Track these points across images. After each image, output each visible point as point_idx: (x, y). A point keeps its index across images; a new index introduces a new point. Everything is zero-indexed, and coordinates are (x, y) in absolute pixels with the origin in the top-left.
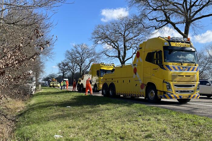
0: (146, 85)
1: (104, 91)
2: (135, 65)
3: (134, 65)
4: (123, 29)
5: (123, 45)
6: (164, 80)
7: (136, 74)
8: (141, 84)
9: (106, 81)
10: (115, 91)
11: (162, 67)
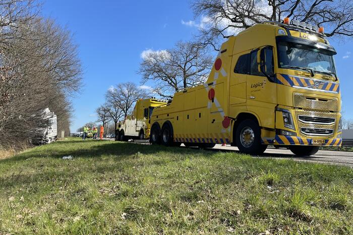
0: (234, 119)
1: (154, 136)
2: (212, 84)
3: (209, 85)
4: (183, 59)
5: (183, 81)
6: (278, 105)
7: (213, 101)
8: (223, 119)
9: (158, 119)
10: (173, 135)
11: (273, 78)
